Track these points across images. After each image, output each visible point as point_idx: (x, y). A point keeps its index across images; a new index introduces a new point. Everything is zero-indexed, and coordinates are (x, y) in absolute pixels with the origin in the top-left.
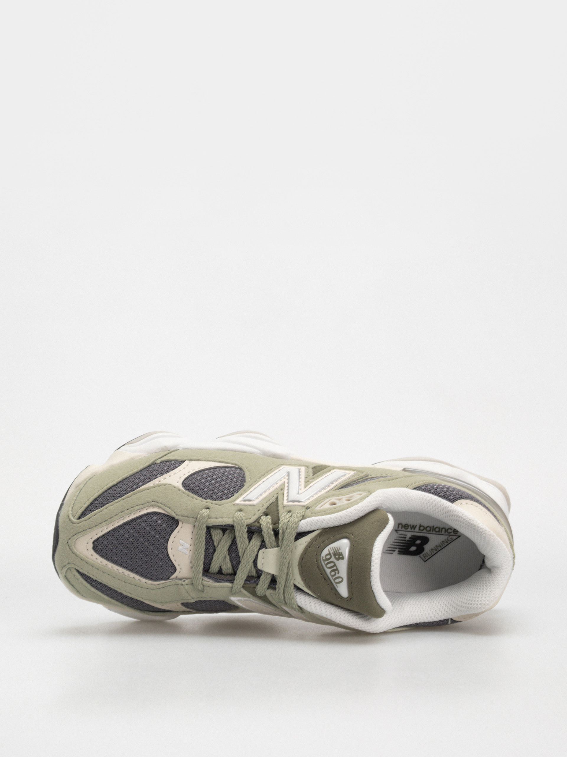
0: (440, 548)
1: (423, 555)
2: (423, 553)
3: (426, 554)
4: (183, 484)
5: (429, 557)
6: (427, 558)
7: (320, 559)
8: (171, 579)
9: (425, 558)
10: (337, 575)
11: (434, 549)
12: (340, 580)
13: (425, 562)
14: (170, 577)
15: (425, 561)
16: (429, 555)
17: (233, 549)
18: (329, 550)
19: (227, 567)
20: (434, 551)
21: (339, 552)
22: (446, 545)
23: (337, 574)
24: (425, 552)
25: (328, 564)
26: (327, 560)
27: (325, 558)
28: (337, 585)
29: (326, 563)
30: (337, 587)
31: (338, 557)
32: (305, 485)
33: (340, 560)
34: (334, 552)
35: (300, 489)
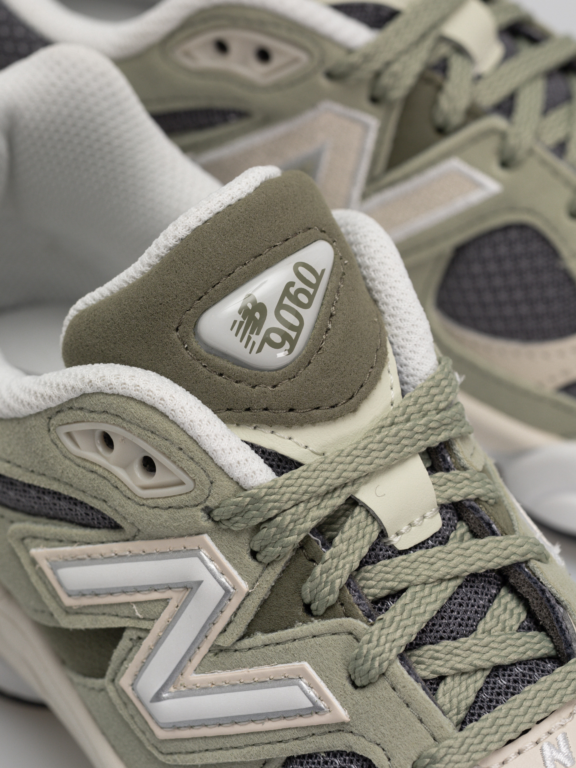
7: (299, 354)
10: (299, 284)
12: (302, 270)
18: (259, 350)
19: (506, 610)
21: (243, 320)
23: (297, 287)
25: (292, 327)
26: (285, 337)
27: (287, 345)
28: (319, 274)
29: (295, 333)
30: (323, 271)
31: (257, 315)
32: (160, 610)
33: (260, 303)
34: (252, 332)
35: (180, 609)
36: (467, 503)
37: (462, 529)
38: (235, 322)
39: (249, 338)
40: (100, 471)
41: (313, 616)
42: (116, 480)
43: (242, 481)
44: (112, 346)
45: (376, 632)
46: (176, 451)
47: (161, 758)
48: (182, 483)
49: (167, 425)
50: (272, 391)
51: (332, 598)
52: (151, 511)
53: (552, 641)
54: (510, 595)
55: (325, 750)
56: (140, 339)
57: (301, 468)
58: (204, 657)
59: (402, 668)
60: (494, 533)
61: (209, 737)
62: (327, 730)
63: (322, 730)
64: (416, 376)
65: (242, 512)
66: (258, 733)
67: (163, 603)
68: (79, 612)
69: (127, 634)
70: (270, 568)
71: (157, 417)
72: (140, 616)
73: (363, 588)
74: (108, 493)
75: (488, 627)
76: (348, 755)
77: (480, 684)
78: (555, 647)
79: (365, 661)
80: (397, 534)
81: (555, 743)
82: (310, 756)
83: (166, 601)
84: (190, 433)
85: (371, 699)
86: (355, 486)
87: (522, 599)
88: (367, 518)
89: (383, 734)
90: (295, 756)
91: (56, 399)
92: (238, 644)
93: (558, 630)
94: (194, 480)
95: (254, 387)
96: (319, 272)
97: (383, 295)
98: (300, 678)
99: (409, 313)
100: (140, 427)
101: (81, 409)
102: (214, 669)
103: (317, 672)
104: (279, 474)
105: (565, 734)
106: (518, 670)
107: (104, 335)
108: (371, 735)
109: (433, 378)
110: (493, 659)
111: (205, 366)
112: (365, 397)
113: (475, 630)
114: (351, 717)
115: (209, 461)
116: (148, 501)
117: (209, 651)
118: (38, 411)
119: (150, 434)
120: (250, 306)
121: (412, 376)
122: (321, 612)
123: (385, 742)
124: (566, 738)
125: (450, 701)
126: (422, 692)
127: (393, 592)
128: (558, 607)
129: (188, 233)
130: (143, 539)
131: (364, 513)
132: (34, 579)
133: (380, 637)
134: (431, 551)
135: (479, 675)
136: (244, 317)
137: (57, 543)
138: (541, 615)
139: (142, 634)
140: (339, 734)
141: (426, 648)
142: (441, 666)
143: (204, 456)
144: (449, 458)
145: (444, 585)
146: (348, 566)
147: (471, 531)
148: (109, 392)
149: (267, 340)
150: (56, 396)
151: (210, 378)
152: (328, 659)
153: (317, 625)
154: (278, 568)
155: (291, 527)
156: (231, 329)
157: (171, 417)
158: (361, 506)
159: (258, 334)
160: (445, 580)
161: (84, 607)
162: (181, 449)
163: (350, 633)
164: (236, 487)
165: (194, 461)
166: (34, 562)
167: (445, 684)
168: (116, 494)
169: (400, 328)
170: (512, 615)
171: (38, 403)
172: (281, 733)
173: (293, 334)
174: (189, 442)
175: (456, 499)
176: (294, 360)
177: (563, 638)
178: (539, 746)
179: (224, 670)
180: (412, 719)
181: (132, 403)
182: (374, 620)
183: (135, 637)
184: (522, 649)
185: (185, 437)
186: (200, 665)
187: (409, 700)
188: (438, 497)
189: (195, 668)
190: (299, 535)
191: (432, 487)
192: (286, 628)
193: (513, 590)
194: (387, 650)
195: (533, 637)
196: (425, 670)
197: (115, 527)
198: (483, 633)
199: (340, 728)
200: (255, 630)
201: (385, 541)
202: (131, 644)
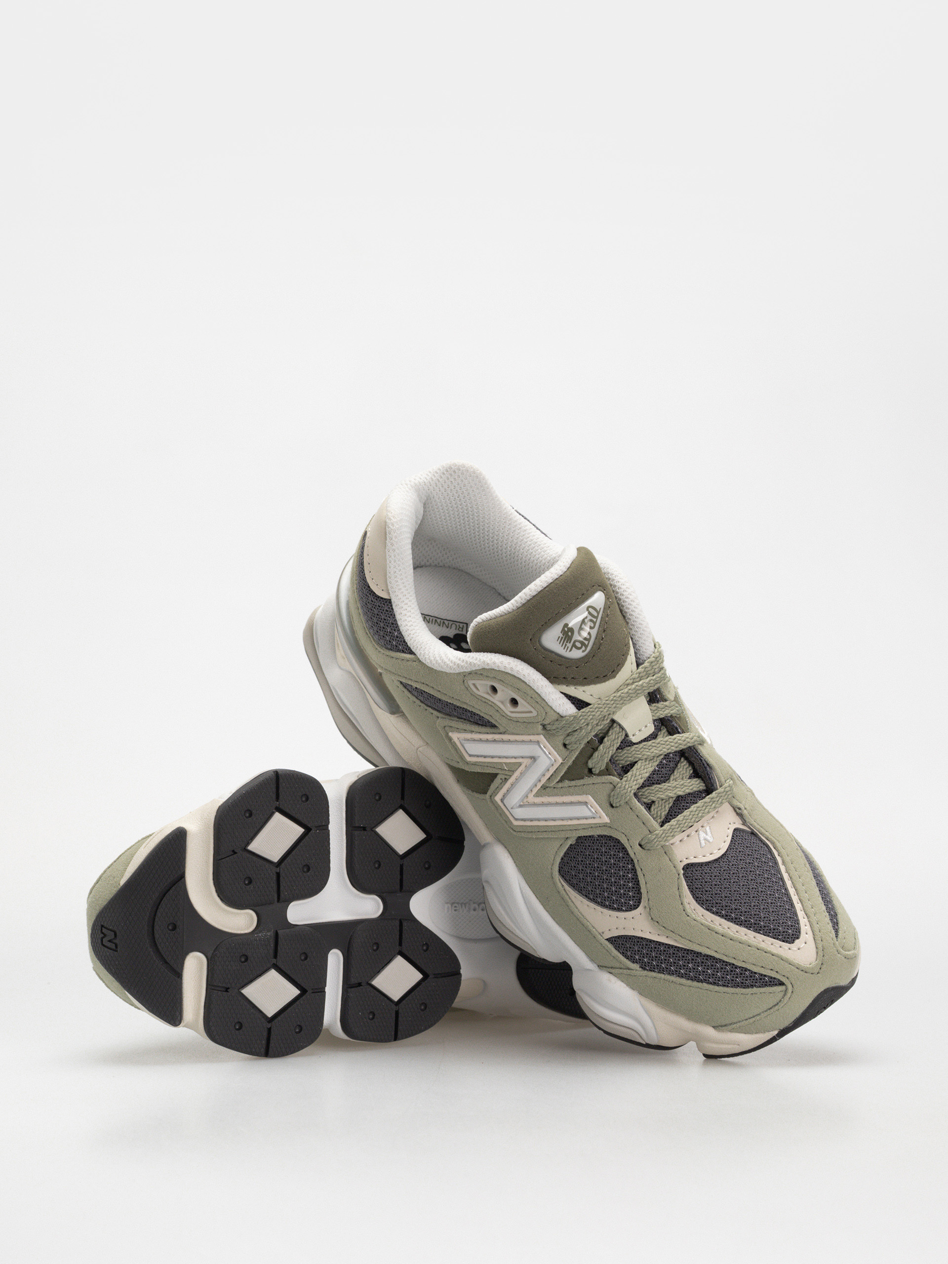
0: (439, 621)
1: (462, 631)
2: (460, 633)
3: (457, 628)
4: (636, 907)
5: (458, 624)
6: (461, 625)
7: (589, 652)
8: (752, 829)
9: (463, 626)
10: (589, 617)
11: (444, 625)
12: (591, 610)
13: (467, 622)
14: (748, 832)
15: (467, 624)
16: (456, 625)
17: (660, 776)
18: (571, 650)
19: (684, 769)
20: (447, 624)
22: (430, 617)
23: (589, 619)
24: (457, 632)
25: (586, 639)
26: (582, 644)
27: (583, 648)
28: (599, 610)
29: (587, 642)
30: (600, 609)
31: (570, 634)
32: (517, 767)
33: (571, 627)
34: (567, 642)
35: (527, 768)
36: (667, 718)
37: (664, 731)
38: (559, 637)
39: (566, 645)
40: (488, 702)
41: (592, 774)
42: (497, 706)
43: (561, 713)
45: (624, 783)
46: (528, 697)
47: (515, 834)
48: (531, 712)
49: (525, 687)
50: (576, 670)
51: (603, 767)
52: (514, 722)
53: (704, 783)
54: (686, 761)
55: (597, 834)
56: (512, 643)
57: (589, 707)
58: (538, 791)
59: (635, 799)
60: (679, 733)
62: (599, 826)
63: (596, 826)
65: (561, 727)
66: (566, 825)
69: (499, 777)
70: (573, 752)
71: (521, 683)
72: (507, 769)
73: (617, 761)
74: (492, 712)
75: (675, 777)
76: (608, 837)
77: (671, 805)
78: (706, 786)
79: (618, 796)
80: (633, 735)
81: (705, 831)
82: (589, 837)
83: (520, 764)
84: (537, 691)
85: (620, 813)
86: (615, 714)
87: (691, 763)
88: (620, 729)
89: (625, 828)
90: (582, 837)
92: (556, 785)
93: (708, 778)
94: (538, 712)
95: (567, 667)
97: (625, 608)
98: (587, 802)
100: (512, 686)
101: (482, 674)
103: (595, 800)
104: (579, 710)
106: (688, 798)
107: (494, 639)
108: (620, 829)
110: (677, 793)
111: (544, 658)
112: (617, 669)
113: (669, 779)
114: (610, 821)
115: (545, 704)
116: (513, 718)
118: (459, 672)
119: (516, 690)
120: (566, 629)
121: (642, 655)
122: (597, 772)
123: (626, 832)
124: (710, 828)
125: (657, 813)
126: (644, 810)
127: (631, 763)
128: (708, 767)
130: (509, 734)
131: (618, 727)
132: (451, 747)
133: (625, 785)
134: (650, 743)
135: (670, 801)
136: (563, 635)
137: (463, 731)
138: (700, 771)
139: (507, 778)
140: (604, 828)
141: (646, 789)
142: (653, 797)
143: (544, 702)
144: (658, 696)
145: (655, 759)
146: (611, 752)
147: (668, 731)
148: (497, 669)
149: (574, 646)
151: (546, 662)
152: (600, 795)
153: (594, 779)
154: (577, 753)
155: (584, 734)
156: (557, 641)
157: (528, 684)
158: (617, 723)
159: (570, 643)
160: (655, 757)
161: (478, 762)
162: (531, 697)
163: (611, 783)
164: (558, 715)
165: (538, 703)
166: (451, 739)
167: (654, 805)
168: (496, 713)
170: (686, 771)
172: (577, 826)
174: (536, 695)
175: (662, 716)
177: (710, 782)
178: (697, 833)
180: (639, 822)
181: (509, 676)
182: (622, 777)
183: (503, 778)
184: (691, 788)
185: (534, 693)
186: (536, 793)
187: (638, 814)
188: (653, 716)
189: (533, 795)
190: (588, 738)
191: (650, 711)
192: (580, 780)
193: (686, 759)
194: (629, 791)
195: (696, 781)
196: (645, 798)
197: (493, 726)
198: (673, 780)
199: (605, 825)
200: (564, 779)
201: (627, 738)
202: (501, 781)
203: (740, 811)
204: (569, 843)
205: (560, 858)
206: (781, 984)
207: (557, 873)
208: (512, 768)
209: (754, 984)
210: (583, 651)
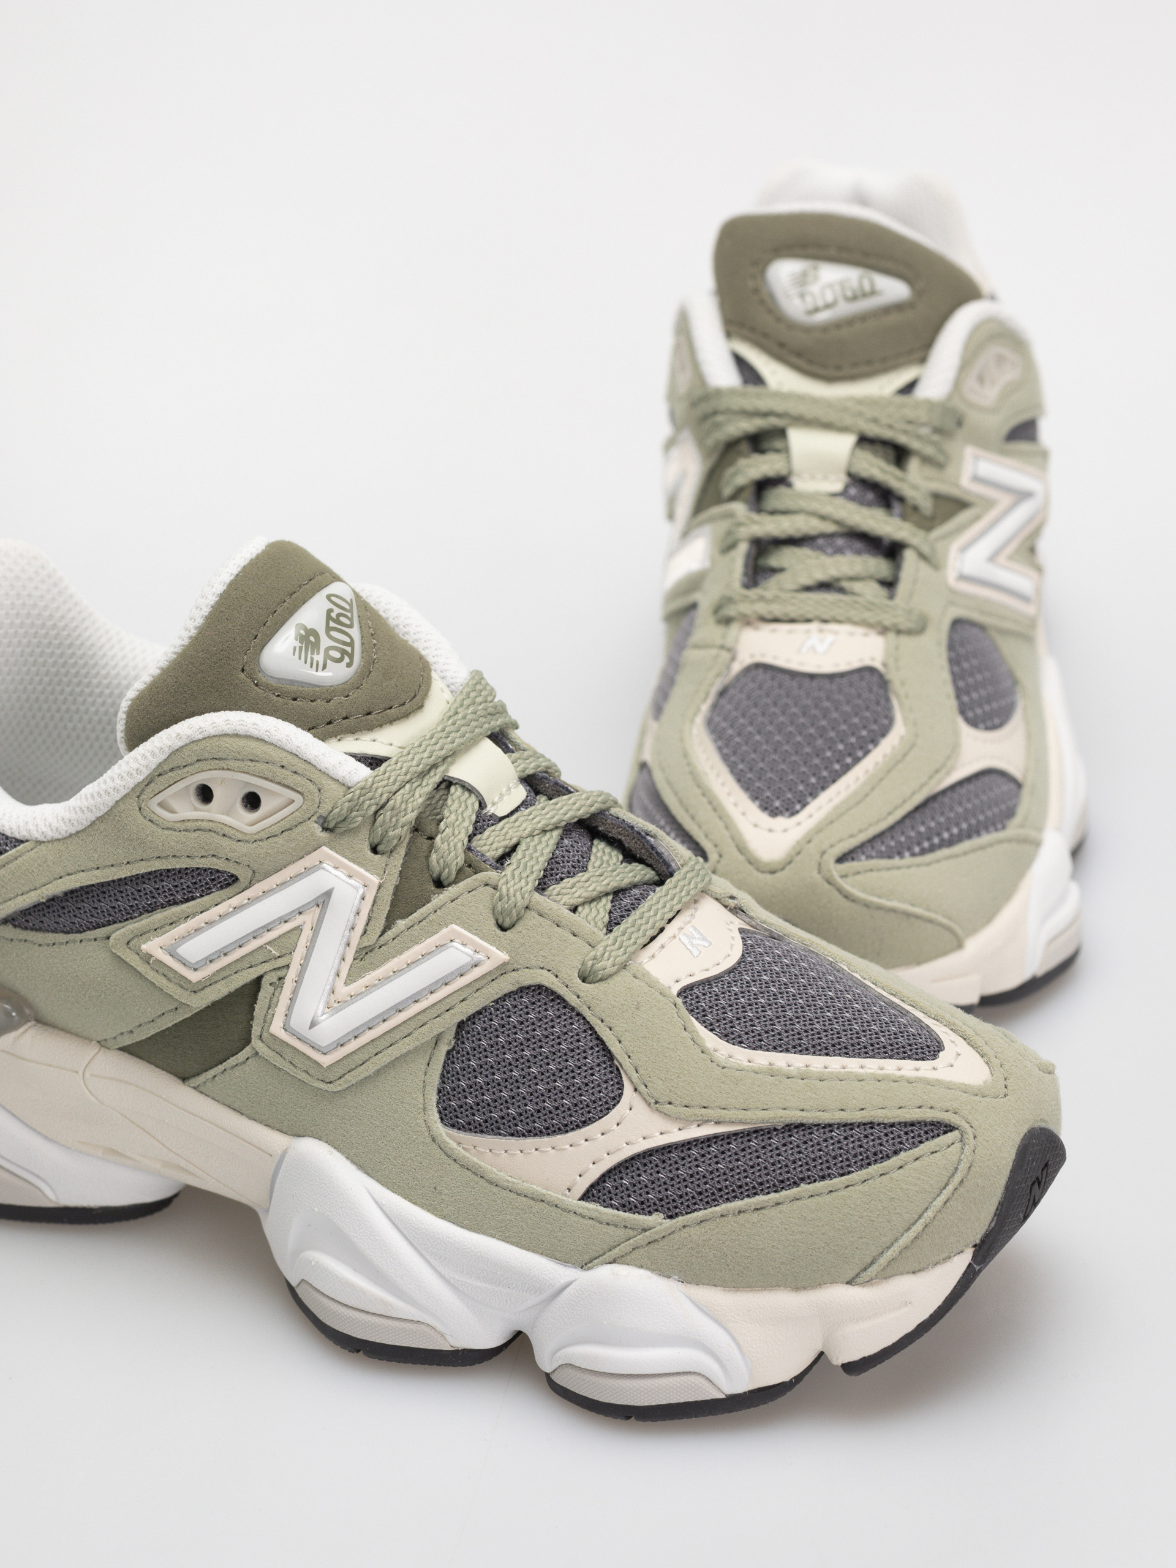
4: (616, 1098)
7: (360, 665)
10: (337, 611)
12: (333, 600)
17: (566, 864)
18: (324, 667)
21: (301, 645)
25: (345, 643)
26: (344, 653)
27: (347, 659)
31: (312, 639)
32: (294, 941)
33: (311, 629)
34: (312, 653)
35: (316, 930)
36: (539, 775)
37: (543, 793)
38: (295, 648)
39: (312, 659)
40: (204, 825)
41: (444, 883)
42: (222, 826)
43: (347, 782)
44: (184, 706)
45: (510, 878)
46: (278, 770)
47: (331, 1088)
48: (291, 802)
49: (265, 748)
50: (347, 700)
51: (461, 860)
52: (265, 843)
53: (654, 869)
54: (603, 843)
55: (492, 999)
56: (210, 689)
58: (351, 967)
59: (542, 897)
60: (570, 792)
61: (375, 1039)
62: (490, 979)
63: (485, 981)
64: (456, 683)
65: (356, 805)
66: (424, 1010)
67: (295, 932)
68: (209, 982)
69: (265, 982)
70: (394, 854)
71: (253, 744)
72: (277, 955)
73: (481, 852)
74: (216, 845)
75: (595, 865)
76: (517, 992)
77: (609, 906)
78: (657, 873)
79: (509, 899)
80: (492, 803)
81: (688, 933)
82: (479, 1013)
83: (298, 929)
84: (288, 747)
85: (524, 932)
86: (445, 765)
87: (614, 842)
88: (464, 793)
89: (544, 956)
90: (465, 1020)
91: (144, 770)
92: (382, 938)
93: (655, 855)
94: (302, 794)
95: (328, 701)
96: (349, 601)
98: (452, 941)
99: (431, 634)
100: (238, 760)
101: (172, 770)
102: (364, 973)
103: (466, 929)
104: (375, 770)
105: (693, 927)
106: (635, 891)
107: (172, 699)
108: (534, 963)
109: (468, 684)
110: (611, 885)
111: (278, 696)
112: (426, 695)
113: (587, 867)
114: (509, 953)
115: (313, 769)
116: (260, 835)
117: (354, 959)
118: (126, 791)
119: (250, 763)
120: (303, 632)
121: (452, 684)
122: (452, 879)
123: (548, 962)
124: (695, 929)
126: (566, 911)
127: (507, 850)
128: (648, 838)
129: (225, 588)
130: (261, 879)
131: (460, 790)
132: (151, 975)
134: (527, 812)
135: (604, 900)
136: (301, 642)
137: (169, 928)
138: (634, 850)
139: (280, 973)
140: (502, 977)
141: (551, 888)
143: (307, 766)
144: (508, 744)
145: (548, 835)
146: (464, 830)
148: (200, 737)
149: (327, 658)
150: (143, 766)
151: (286, 704)
152: (472, 914)
153: (451, 891)
154: (402, 851)
155: (403, 806)
156: (294, 655)
157: (267, 739)
158: (457, 783)
159: (318, 653)
160: (548, 831)
161: (214, 974)
162: (283, 767)
163: (486, 885)
164: (343, 786)
165: (299, 774)
166: (147, 958)
168: (225, 842)
169: (427, 648)
170: (609, 857)
171: (123, 783)
172: (448, 1001)
173: (349, 649)
174: (290, 757)
176: (356, 673)
177: (661, 861)
178: (678, 940)
179: (374, 969)
180: (566, 935)
181: (226, 739)
182: (502, 872)
183: (275, 980)
184: (630, 876)
185: (285, 754)
186: (349, 975)
187: (556, 919)
188: (515, 771)
189: (344, 981)
190: (402, 827)
191: (509, 763)
192: (424, 905)
193: (603, 838)
194: (525, 887)
195: (634, 867)
197: (231, 879)
198: (594, 868)
199: (502, 970)
200: (394, 920)
201: (484, 811)
202: (272, 988)
203: (735, 902)
204: (444, 1048)
205: (435, 1092)
206: (949, 1128)
207: (439, 1124)
208: (286, 944)
209: (898, 1147)
210: (349, 665)
